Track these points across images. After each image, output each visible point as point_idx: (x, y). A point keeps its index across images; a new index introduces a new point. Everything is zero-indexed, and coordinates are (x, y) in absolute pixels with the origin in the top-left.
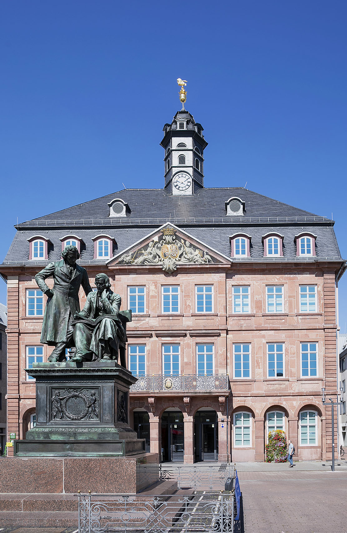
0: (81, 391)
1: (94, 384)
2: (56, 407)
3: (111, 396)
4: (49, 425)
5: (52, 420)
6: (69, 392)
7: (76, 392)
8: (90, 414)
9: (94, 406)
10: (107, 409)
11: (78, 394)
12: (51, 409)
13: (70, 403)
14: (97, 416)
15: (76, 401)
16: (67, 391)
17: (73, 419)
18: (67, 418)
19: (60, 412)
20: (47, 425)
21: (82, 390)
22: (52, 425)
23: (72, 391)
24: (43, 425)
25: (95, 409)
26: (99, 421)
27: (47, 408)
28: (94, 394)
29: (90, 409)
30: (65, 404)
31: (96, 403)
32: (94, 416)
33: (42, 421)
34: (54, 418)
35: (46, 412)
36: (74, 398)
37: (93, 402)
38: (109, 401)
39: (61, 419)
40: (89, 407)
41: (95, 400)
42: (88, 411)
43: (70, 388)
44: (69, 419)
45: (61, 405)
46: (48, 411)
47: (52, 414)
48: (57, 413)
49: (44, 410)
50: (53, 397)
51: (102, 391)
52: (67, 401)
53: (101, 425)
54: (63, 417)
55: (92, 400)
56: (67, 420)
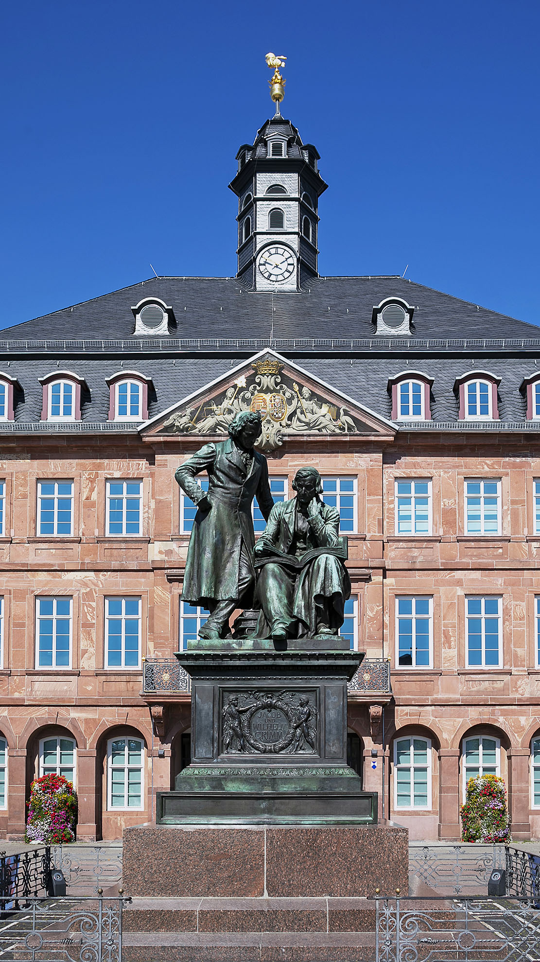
0: (280, 695)
1: (307, 682)
2: (230, 727)
3: (341, 706)
4: (217, 763)
5: (222, 753)
6: (256, 698)
7: (272, 698)
8: (299, 740)
9: (306, 725)
10: (334, 731)
11: (275, 702)
12: (221, 731)
13: (256, 721)
14: (312, 746)
15: (270, 715)
16: (251, 696)
17: (265, 752)
18: (251, 748)
19: (238, 736)
20: (214, 763)
21: (283, 693)
22: (224, 762)
23: (263, 696)
24: (206, 763)
25: (308, 731)
26: (317, 756)
27: (213, 728)
28: (307, 702)
29: (298, 731)
30: (249, 722)
31: (310, 718)
32: (306, 746)
33: (204, 755)
34: (227, 749)
35: (212, 737)
36: (266, 710)
37: (304, 717)
38: (338, 716)
39: (240, 750)
40: (296, 728)
41: (309, 715)
42: (294, 734)
43: (260, 690)
44: (256, 752)
45: (240, 723)
46: (216, 735)
47: (222, 741)
48: (231, 739)
49: (209, 733)
50: (226, 708)
51: (322, 696)
52: (252, 715)
53: (321, 763)
54: (245, 747)
55: (302, 714)
56: (253, 753)
